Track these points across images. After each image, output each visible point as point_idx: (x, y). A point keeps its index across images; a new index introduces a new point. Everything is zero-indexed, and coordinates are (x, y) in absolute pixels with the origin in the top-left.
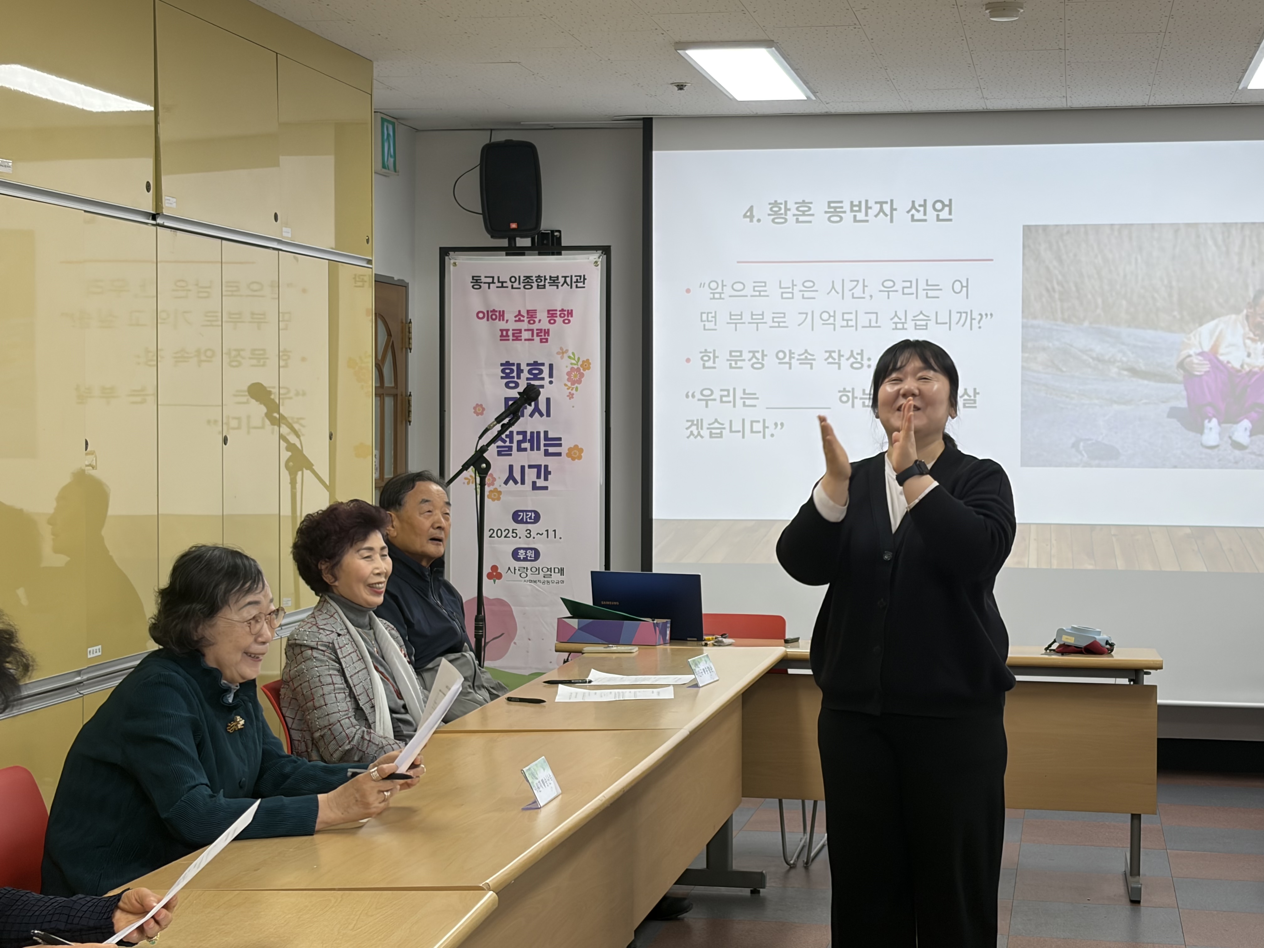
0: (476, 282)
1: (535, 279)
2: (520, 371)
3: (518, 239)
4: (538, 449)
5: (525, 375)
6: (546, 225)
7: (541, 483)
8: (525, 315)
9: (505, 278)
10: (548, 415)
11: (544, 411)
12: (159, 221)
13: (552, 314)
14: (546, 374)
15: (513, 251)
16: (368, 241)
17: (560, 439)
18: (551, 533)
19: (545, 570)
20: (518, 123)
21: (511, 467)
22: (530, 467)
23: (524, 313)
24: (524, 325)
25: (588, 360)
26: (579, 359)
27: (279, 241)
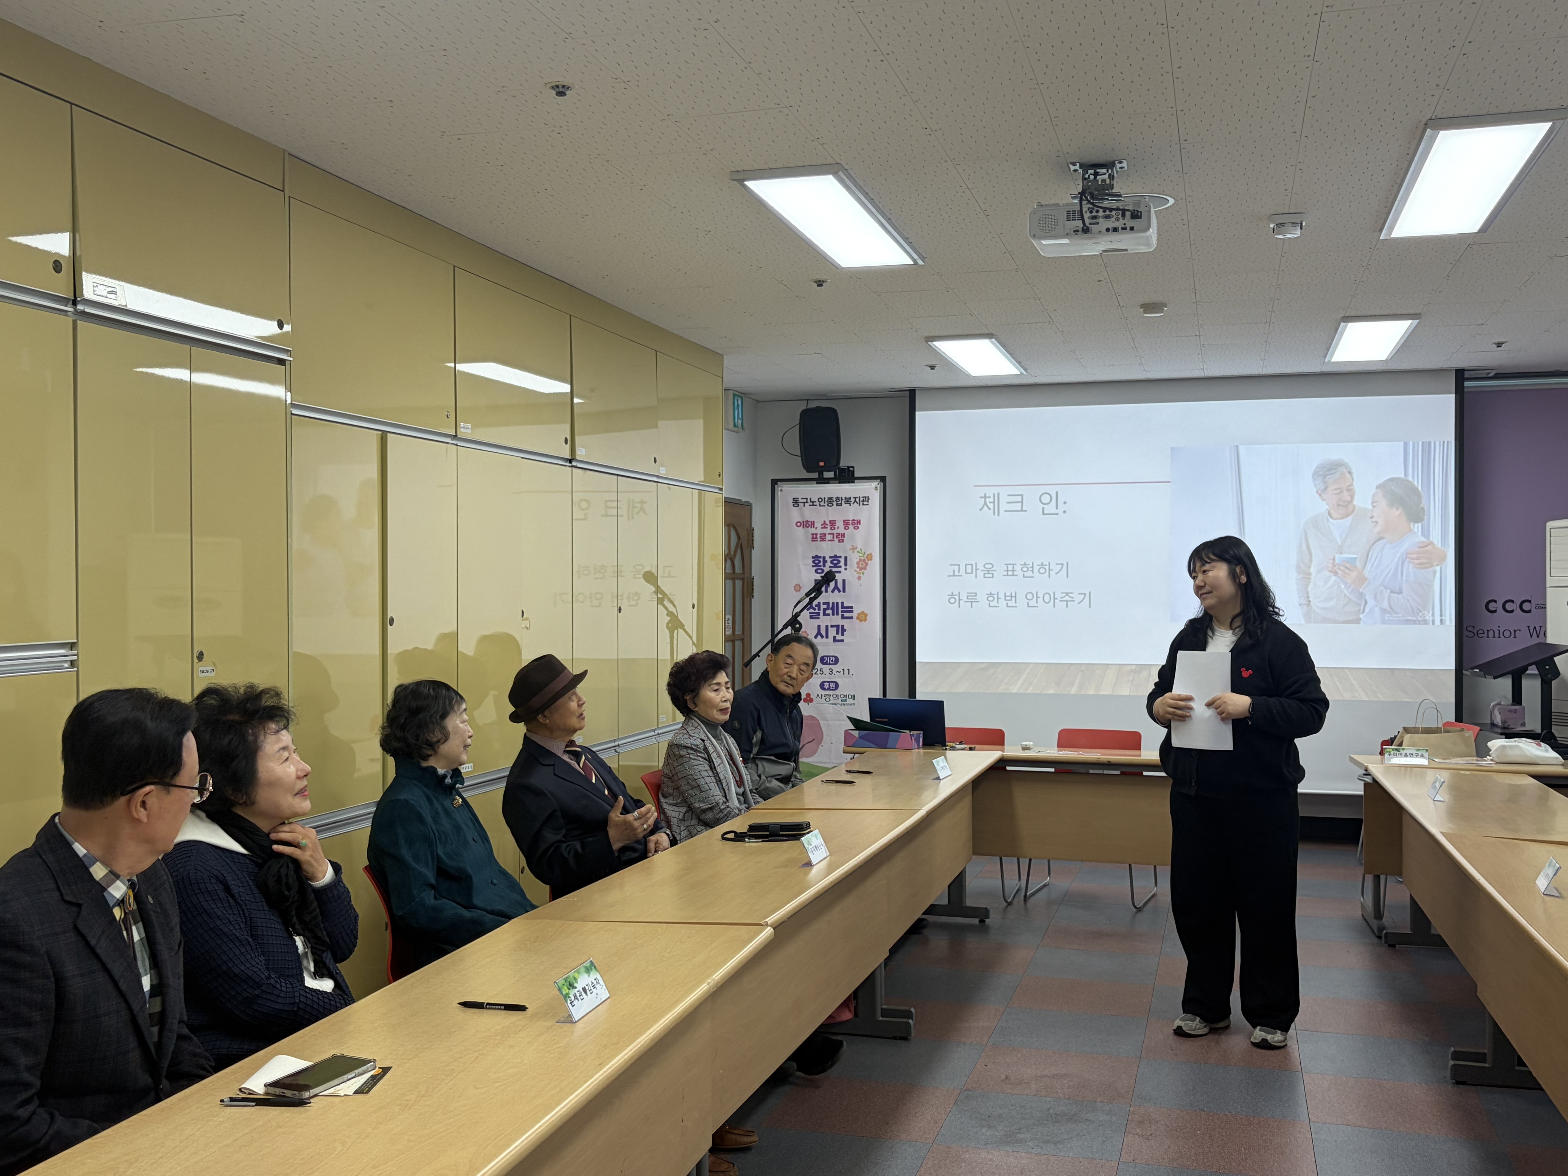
0: (796, 502)
1: (834, 499)
2: (825, 562)
3: (824, 473)
4: (837, 614)
5: (828, 564)
6: (843, 463)
7: (839, 637)
8: (828, 523)
9: (815, 499)
10: (844, 591)
11: (841, 589)
12: (574, 464)
13: (846, 523)
14: (842, 563)
15: (822, 481)
16: (719, 475)
17: (852, 607)
18: (846, 672)
19: (842, 696)
20: (825, 395)
21: (819, 627)
22: (832, 626)
23: (827, 522)
24: (827, 531)
25: (871, 554)
26: (865, 553)
27: (658, 477)
